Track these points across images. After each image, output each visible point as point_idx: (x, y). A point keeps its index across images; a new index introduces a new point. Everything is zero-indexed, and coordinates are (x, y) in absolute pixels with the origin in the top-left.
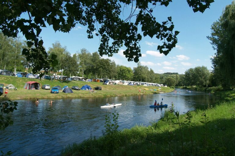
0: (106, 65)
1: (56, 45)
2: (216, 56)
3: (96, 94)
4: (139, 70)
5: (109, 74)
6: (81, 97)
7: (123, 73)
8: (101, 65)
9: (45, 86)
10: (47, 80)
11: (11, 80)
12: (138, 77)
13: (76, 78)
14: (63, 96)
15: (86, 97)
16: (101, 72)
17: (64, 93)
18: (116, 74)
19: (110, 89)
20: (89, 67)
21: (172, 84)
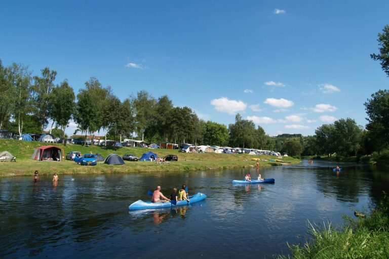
0: (183, 119)
1: (92, 85)
2: (373, 99)
3: (169, 165)
4: (239, 128)
5: (189, 134)
6: (139, 172)
7: (211, 134)
8: (174, 119)
9: (72, 154)
10: (77, 145)
11: (9, 145)
12: (239, 140)
13: (130, 142)
14: (105, 169)
15: (150, 171)
16: (175, 131)
17: (106, 165)
18: (200, 136)
19: (192, 159)
20: (152, 123)
21: (295, 152)
